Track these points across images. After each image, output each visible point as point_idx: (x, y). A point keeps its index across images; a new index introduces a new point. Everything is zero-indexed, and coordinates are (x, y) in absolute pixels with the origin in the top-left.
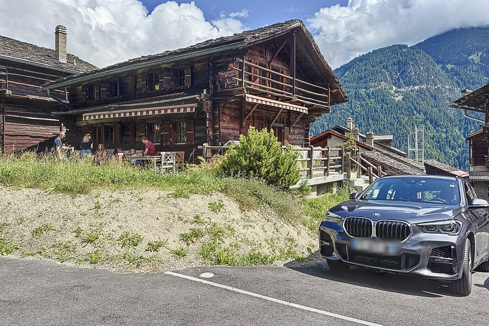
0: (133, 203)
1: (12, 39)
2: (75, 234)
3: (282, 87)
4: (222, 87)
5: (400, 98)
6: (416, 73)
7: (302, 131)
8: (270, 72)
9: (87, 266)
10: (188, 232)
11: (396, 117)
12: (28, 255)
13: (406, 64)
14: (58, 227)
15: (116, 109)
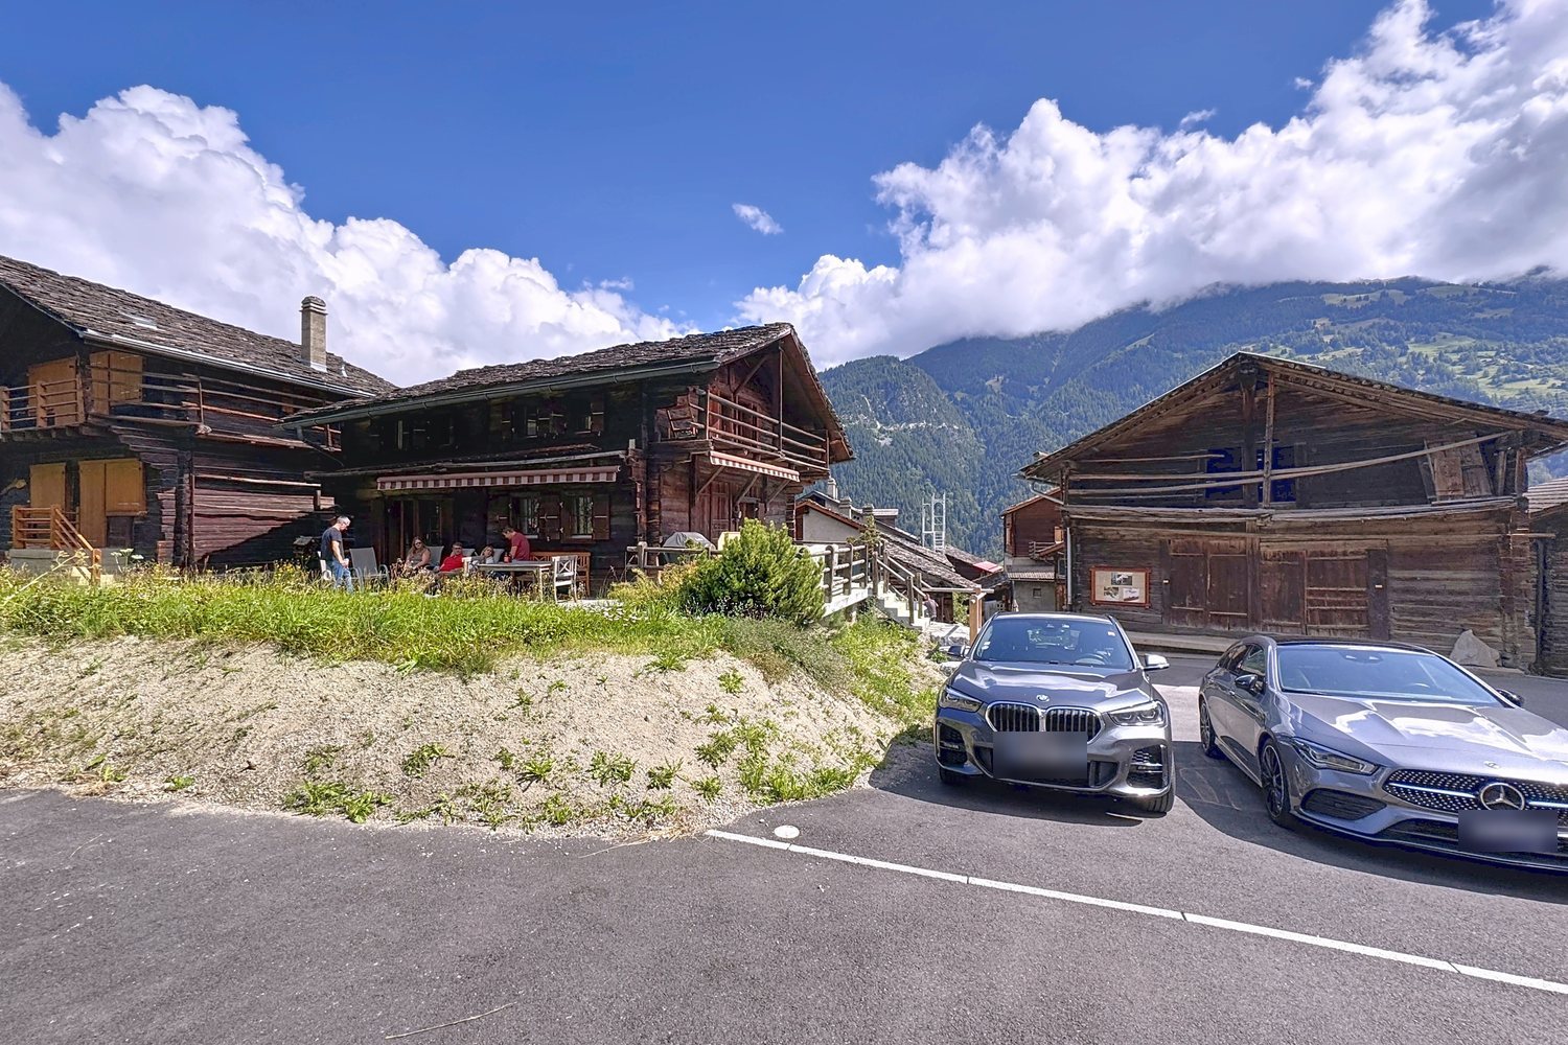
0: (590, 688)
1: (197, 316)
2: (499, 764)
3: (754, 435)
4: (664, 436)
5: (888, 441)
6: (910, 402)
7: (783, 509)
8: (735, 408)
9: (545, 832)
10: (707, 742)
11: (880, 471)
12: (413, 817)
13: (896, 387)
14: (456, 750)
15: (450, 471)
